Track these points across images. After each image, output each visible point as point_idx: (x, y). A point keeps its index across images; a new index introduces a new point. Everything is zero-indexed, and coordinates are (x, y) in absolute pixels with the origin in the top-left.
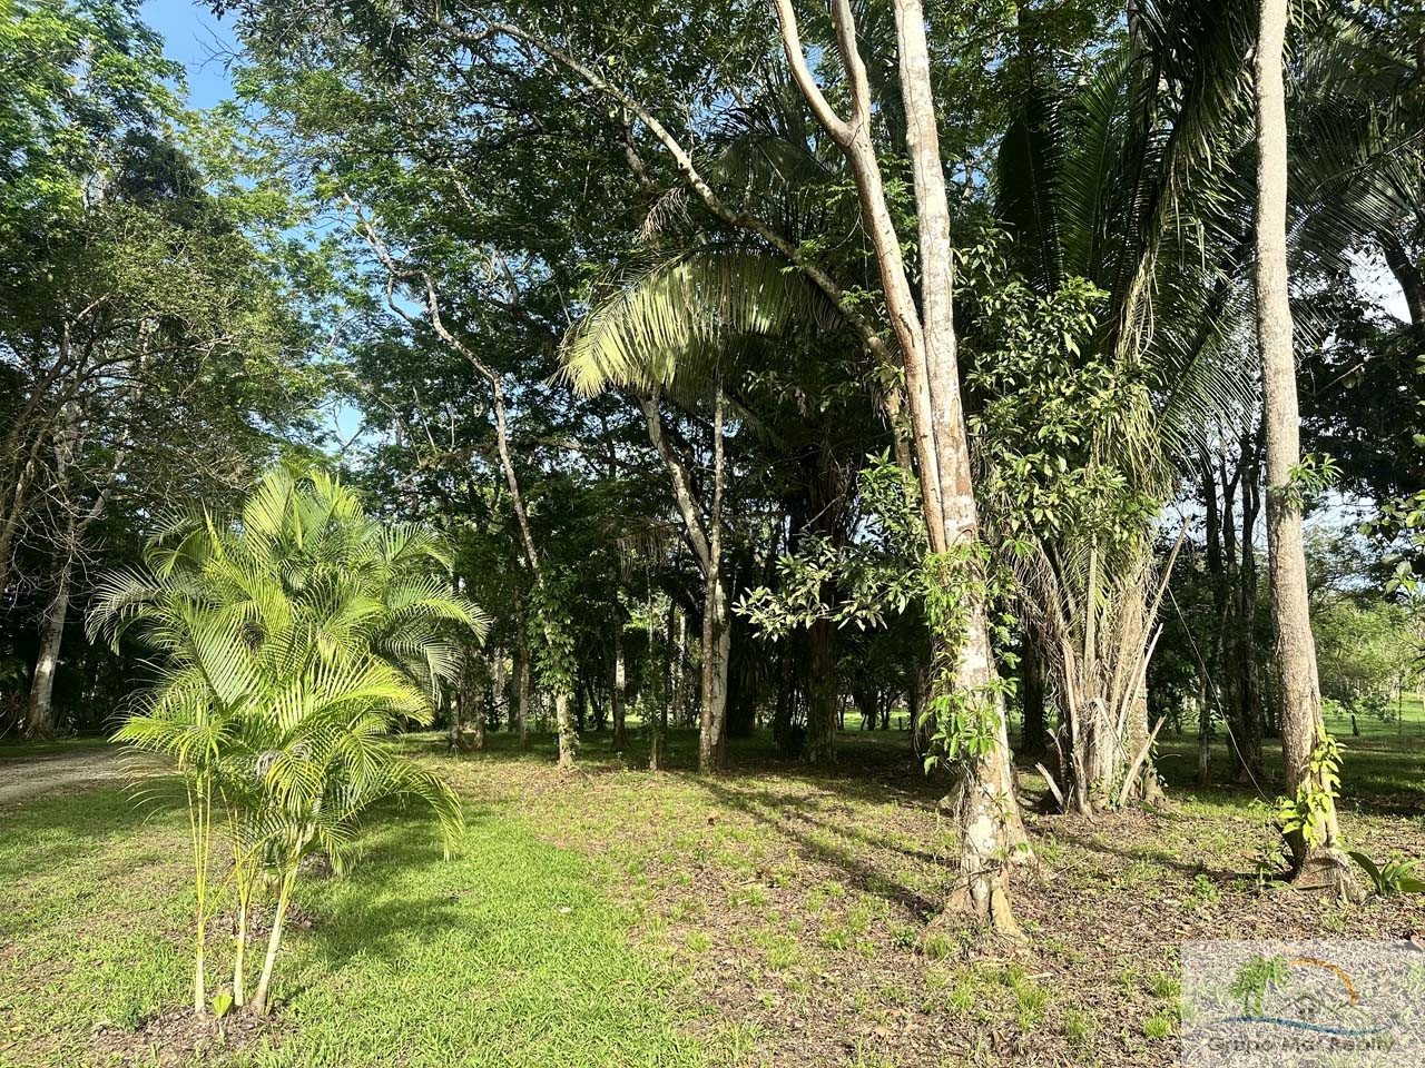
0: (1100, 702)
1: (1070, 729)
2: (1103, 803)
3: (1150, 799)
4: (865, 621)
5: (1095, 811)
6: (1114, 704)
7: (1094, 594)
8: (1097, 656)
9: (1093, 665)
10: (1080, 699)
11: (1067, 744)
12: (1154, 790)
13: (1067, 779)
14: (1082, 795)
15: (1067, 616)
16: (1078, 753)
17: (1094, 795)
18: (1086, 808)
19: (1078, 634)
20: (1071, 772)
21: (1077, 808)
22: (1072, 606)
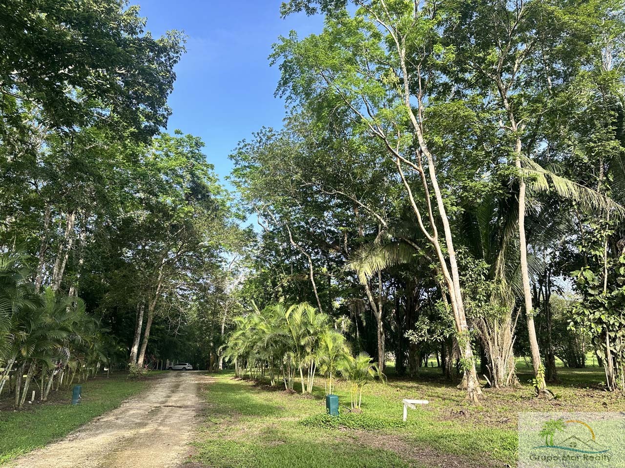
0: (499, 357)
1: (492, 365)
2: (501, 385)
3: (515, 384)
4: (439, 339)
5: (500, 387)
6: (503, 358)
7: (496, 328)
8: (498, 345)
9: (497, 348)
10: (494, 357)
11: (491, 369)
12: (516, 382)
13: (492, 379)
14: (496, 383)
15: (489, 334)
16: (494, 371)
17: (499, 383)
18: (497, 386)
19: (493, 339)
20: (493, 376)
21: (495, 387)
22: (490, 332)
